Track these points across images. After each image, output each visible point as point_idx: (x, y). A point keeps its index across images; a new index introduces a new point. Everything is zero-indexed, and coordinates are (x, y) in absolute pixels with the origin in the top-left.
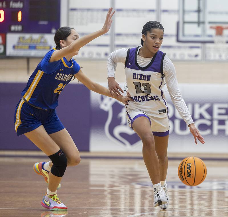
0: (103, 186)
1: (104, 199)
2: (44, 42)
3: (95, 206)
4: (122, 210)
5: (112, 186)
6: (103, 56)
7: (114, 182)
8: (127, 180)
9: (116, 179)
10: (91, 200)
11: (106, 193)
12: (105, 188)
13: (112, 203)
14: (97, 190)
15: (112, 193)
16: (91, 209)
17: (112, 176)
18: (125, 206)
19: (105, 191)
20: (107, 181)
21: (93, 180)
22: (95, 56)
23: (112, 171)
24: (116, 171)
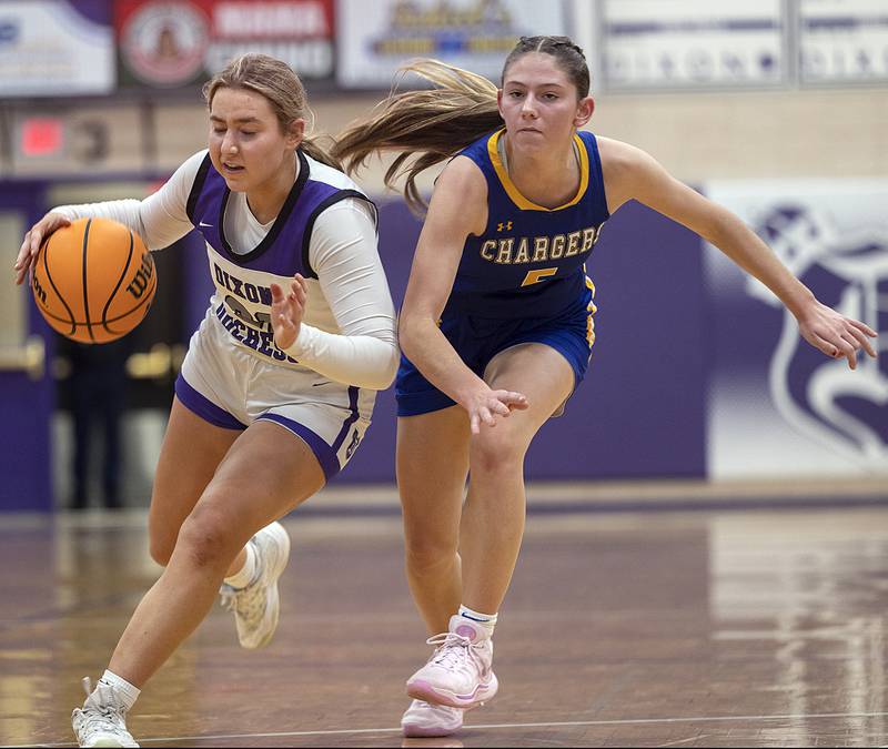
0: (770, 624)
1: (773, 681)
2: (498, 23)
3: (733, 711)
4: (857, 723)
5: (807, 624)
6: (753, 70)
7: (817, 606)
8: (870, 597)
9: (824, 593)
10: (716, 686)
11: (782, 655)
12: (782, 635)
13: (809, 694)
14: (742, 644)
15: (809, 652)
16: (717, 724)
17: (810, 581)
18: (867, 706)
19: (781, 645)
20: (789, 604)
21: (727, 598)
22: (718, 71)
23: (807, 560)
24: (826, 559)
